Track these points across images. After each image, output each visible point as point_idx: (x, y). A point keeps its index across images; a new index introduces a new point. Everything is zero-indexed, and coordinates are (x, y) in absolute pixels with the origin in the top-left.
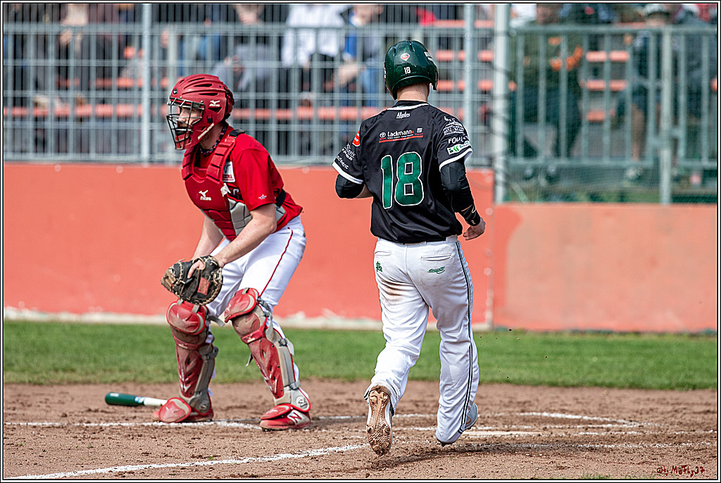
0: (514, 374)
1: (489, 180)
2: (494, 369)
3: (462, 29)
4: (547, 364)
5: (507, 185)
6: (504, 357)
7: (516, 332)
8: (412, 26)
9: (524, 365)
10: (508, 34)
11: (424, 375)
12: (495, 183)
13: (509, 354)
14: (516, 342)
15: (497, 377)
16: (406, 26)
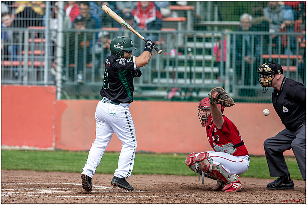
0: (62, 168)
1: (54, 90)
2: (54, 166)
3: (44, 30)
4: (75, 164)
5: (62, 92)
6: (58, 161)
7: (64, 151)
8: (24, 29)
9: (66, 164)
10: (64, 32)
11: (26, 168)
12: (57, 92)
13: (60, 160)
14: (64, 155)
15: (55, 169)
16: (22, 29)
